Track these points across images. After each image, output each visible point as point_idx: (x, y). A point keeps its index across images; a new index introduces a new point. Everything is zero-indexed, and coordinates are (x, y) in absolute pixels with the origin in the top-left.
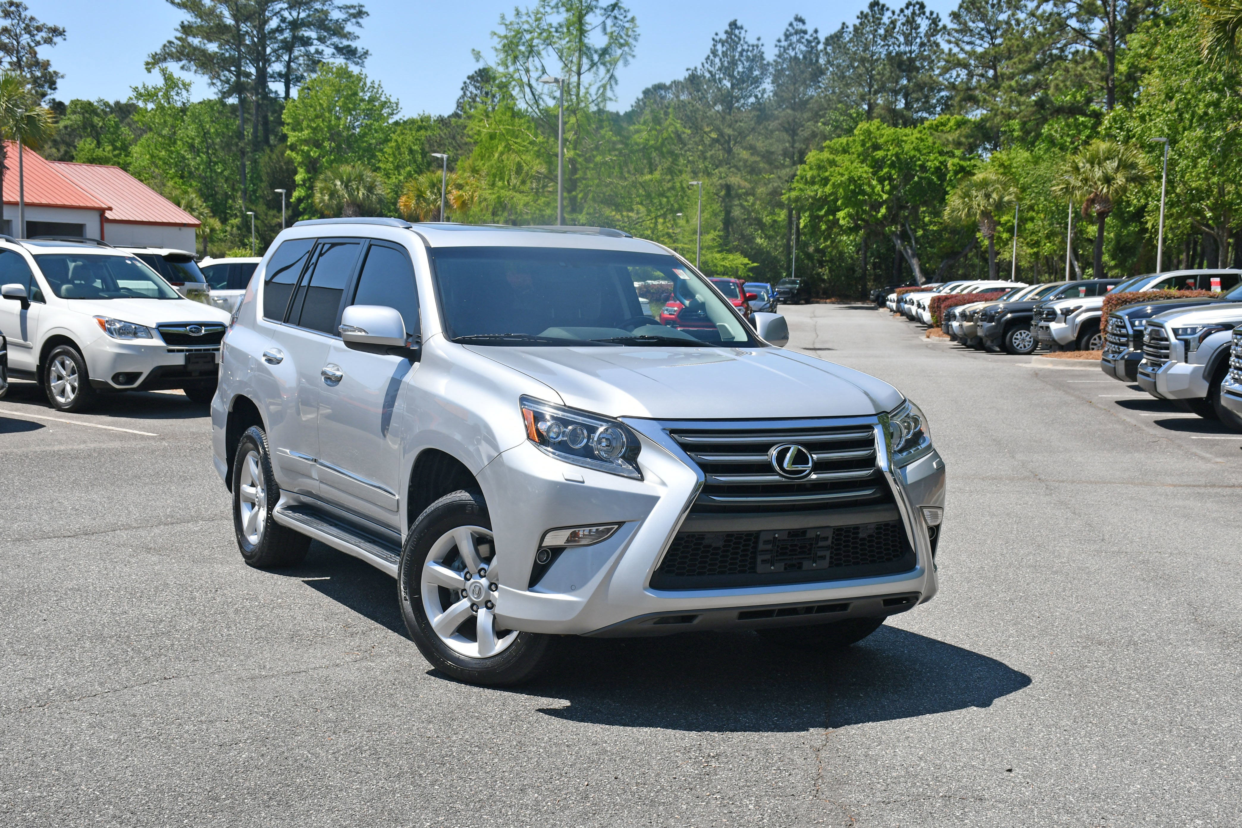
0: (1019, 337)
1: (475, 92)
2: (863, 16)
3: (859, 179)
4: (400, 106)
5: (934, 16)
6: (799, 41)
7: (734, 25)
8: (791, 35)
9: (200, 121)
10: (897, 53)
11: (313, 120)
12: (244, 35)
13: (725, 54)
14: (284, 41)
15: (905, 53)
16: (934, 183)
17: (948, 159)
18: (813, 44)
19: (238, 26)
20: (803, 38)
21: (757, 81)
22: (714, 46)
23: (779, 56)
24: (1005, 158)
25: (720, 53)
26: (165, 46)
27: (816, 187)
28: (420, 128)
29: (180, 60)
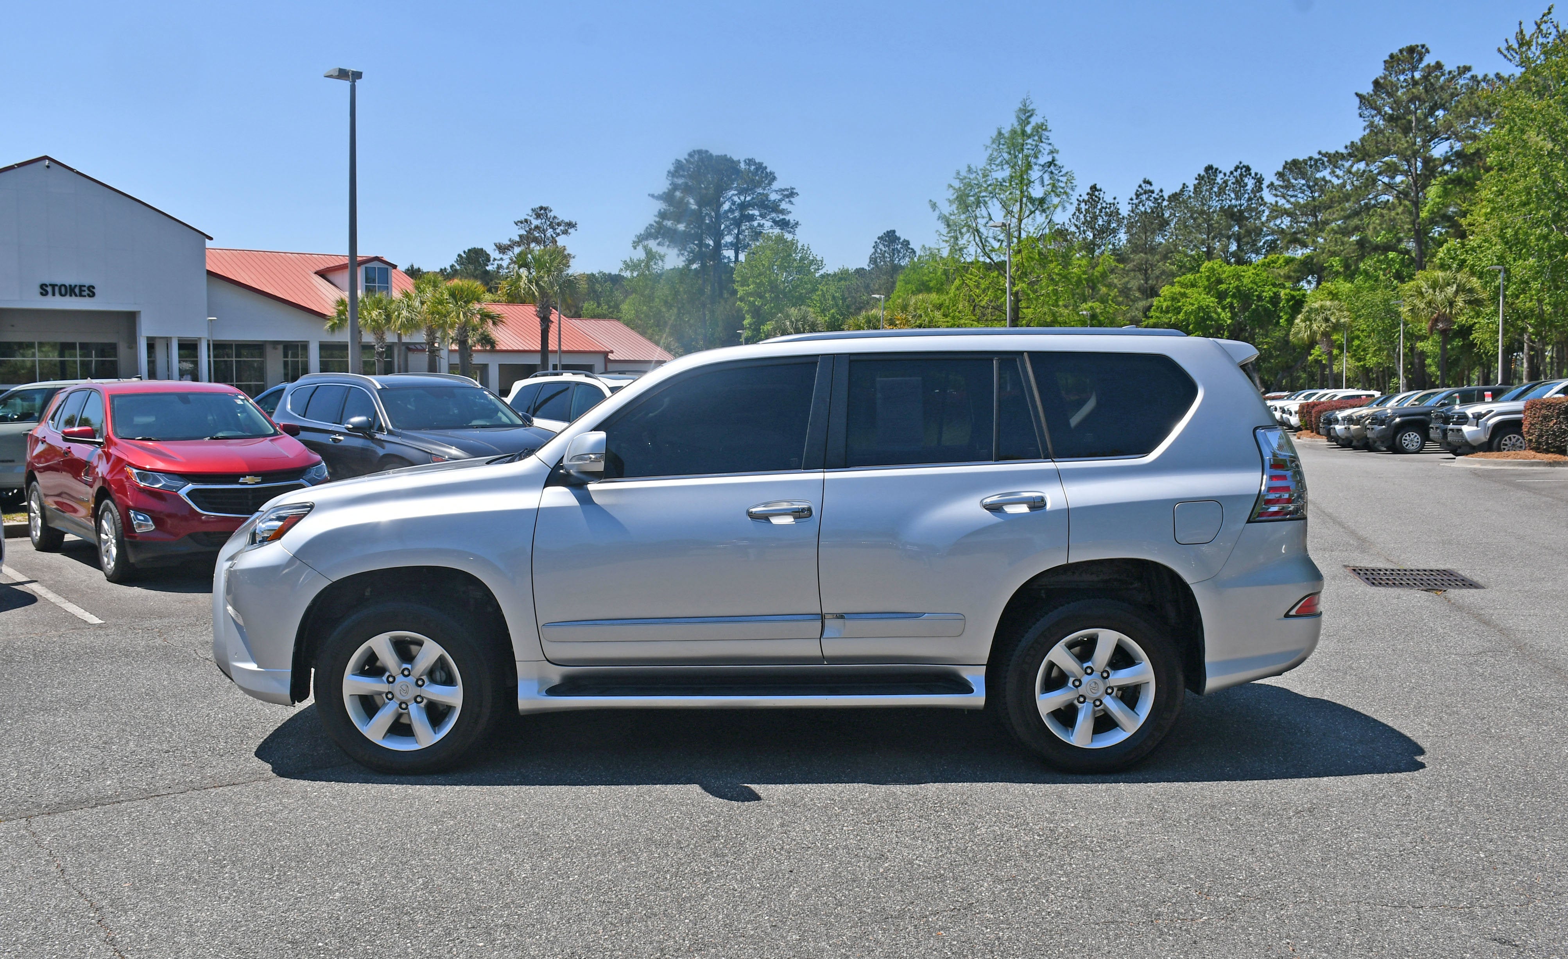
0: (1408, 438)
1: (884, 249)
2: (1200, 178)
3: (1207, 308)
4: (824, 263)
5: (1259, 176)
6: (1148, 199)
7: (1094, 188)
8: (1141, 194)
9: (672, 282)
10: (1229, 206)
11: (757, 277)
12: (705, 217)
13: (1087, 211)
14: (734, 219)
15: (1236, 206)
16: (1270, 310)
17: (1280, 290)
18: (1160, 201)
19: (701, 210)
20: (1151, 196)
21: (1114, 231)
22: (1079, 205)
23: (1132, 211)
24: (1333, 287)
25: (1083, 210)
26: (647, 228)
27: (1170, 315)
28: (840, 279)
29: (657, 238)
